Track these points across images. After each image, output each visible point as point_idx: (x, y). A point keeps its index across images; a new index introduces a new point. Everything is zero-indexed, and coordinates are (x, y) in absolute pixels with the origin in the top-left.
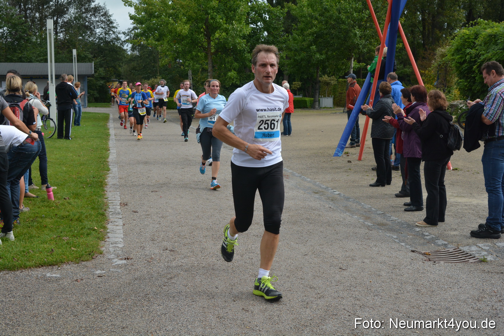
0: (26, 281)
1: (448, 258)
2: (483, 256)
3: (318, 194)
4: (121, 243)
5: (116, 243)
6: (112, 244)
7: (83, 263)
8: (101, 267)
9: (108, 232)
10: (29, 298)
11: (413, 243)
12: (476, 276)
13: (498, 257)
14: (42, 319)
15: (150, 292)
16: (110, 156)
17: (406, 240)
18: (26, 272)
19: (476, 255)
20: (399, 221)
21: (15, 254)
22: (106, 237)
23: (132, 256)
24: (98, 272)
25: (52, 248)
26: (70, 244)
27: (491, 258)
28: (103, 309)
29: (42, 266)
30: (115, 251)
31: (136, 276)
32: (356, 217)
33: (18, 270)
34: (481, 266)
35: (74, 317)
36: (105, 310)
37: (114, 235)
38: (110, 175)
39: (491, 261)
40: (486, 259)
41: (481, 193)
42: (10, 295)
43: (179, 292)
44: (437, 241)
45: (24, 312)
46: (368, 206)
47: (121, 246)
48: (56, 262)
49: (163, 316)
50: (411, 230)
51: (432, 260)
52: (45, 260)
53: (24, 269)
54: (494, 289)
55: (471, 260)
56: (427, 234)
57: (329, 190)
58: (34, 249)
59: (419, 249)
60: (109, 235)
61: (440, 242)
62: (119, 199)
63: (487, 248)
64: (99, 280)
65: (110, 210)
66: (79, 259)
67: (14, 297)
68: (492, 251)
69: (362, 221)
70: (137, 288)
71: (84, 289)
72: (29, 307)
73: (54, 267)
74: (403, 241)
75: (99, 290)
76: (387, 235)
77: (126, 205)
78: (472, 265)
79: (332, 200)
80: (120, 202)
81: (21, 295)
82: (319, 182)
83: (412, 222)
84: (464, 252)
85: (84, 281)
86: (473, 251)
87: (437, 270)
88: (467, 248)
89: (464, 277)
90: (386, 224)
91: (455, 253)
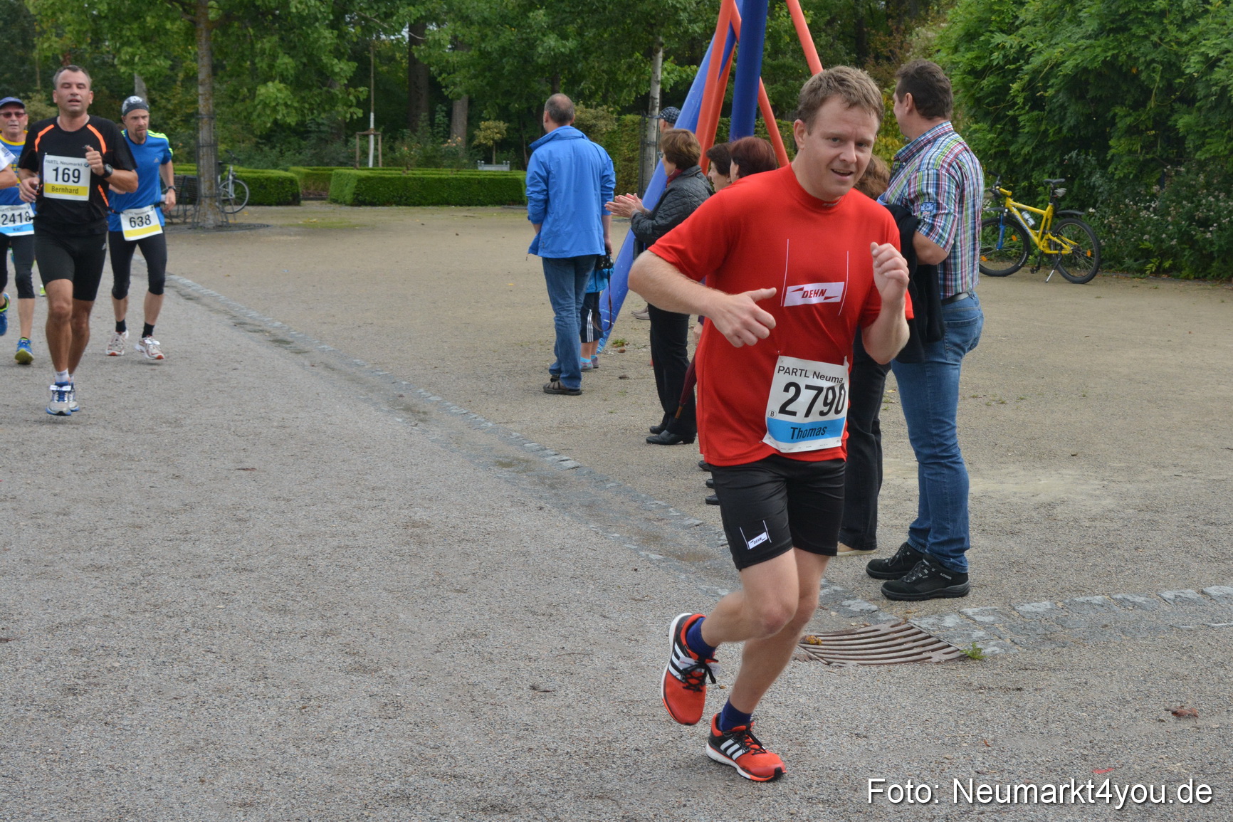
1: (873, 651)
2: (974, 642)
3: (510, 469)
12: (943, 700)
13: (1016, 644)
19: (955, 640)
27: (996, 648)
32: (616, 535)
34: (963, 672)
39: (994, 656)
40: (980, 650)
41: (1002, 460)
44: (846, 603)
46: (659, 502)
51: (822, 658)
54: (985, 736)
55: (937, 656)
57: (548, 456)
61: (857, 605)
63: (992, 619)
68: (1001, 629)
69: (633, 547)
76: (702, 587)
78: (939, 668)
79: (552, 487)
82: (521, 431)
84: (921, 632)
86: (948, 629)
87: (832, 688)
88: (931, 621)
89: (907, 703)
90: (706, 556)
91: (895, 635)
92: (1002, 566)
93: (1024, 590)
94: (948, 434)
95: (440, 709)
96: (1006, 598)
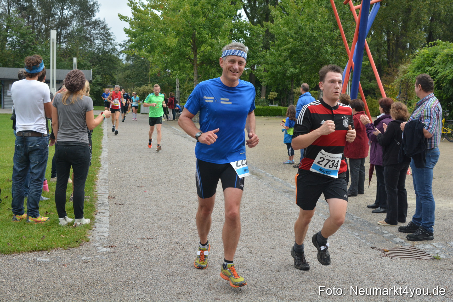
0: (18, 264)
1: (405, 255)
2: (437, 254)
3: (288, 194)
4: (106, 232)
5: (102, 232)
6: (98, 233)
7: (71, 249)
8: (87, 254)
9: (95, 222)
10: (19, 280)
11: (373, 240)
12: (430, 272)
13: (450, 255)
14: (30, 299)
15: (130, 278)
16: (102, 154)
17: (367, 238)
18: (18, 256)
19: (430, 253)
20: (361, 219)
21: (10, 239)
22: (93, 226)
23: (115, 244)
24: (84, 258)
25: (44, 235)
26: (60, 232)
27: (444, 256)
28: (86, 292)
29: (34, 251)
30: (100, 239)
31: (118, 263)
33: (11, 254)
34: (434, 263)
35: (59, 299)
36: (88, 293)
37: (101, 225)
38: (101, 171)
39: (444, 259)
40: (439, 256)
42: (2, 277)
43: (157, 278)
44: (394, 239)
45: (14, 292)
47: (106, 235)
48: (46, 247)
49: (140, 300)
50: (371, 228)
51: (389, 256)
52: (36, 245)
53: (17, 253)
54: (445, 285)
55: (425, 258)
56: (386, 232)
58: (27, 236)
59: (378, 246)
60: (96, 224)
61: (398, 240)
62: (108, 193)
63: (441, 246)
64: (84, 265)
65: (98, 202)
66: (67, 246)
67: (5, 278)
68: (445, 250)
70: (118, 274)
71: (70, 273)
72: (19, 287)
73: (44, 252)
74: (364, 238)
75: (83, 275)
76: (349, 232)
77: (114, 198)
78: (426, 261)
80: (108, 195)
81: (12, 277)
82: (290, 182)
83: (373, 221)
84: (419, 250)
85: (71, 266)
86: (428, 249)
87: (394, 266)
88: (422, 246)
89: (419, 272)
90: (349, 222)
91: (411, 250)
92: (442, 230)
93: (450, 238)
94: (430, 190)
95: (277, 266)
96: (445, 240)
